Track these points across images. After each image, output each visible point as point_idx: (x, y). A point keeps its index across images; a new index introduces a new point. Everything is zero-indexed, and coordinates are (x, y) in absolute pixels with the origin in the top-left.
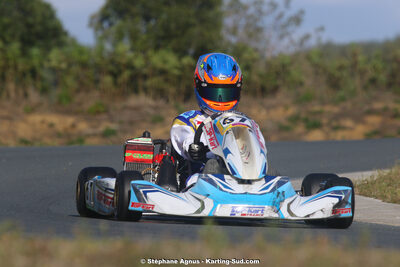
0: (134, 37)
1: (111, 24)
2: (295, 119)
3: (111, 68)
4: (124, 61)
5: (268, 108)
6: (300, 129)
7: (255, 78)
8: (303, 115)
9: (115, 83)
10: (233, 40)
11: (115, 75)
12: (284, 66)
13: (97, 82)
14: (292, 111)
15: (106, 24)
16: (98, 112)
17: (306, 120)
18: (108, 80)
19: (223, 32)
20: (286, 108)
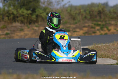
0: (14, 6)
1: (7, 2)
3: (7, 14)
4: (11, 12)
9: (9, 19)
10: (44, 6)
11: (8, 17)
13: (3, 19)
16: (4, 28)
18: (6, 18)
19: (41, 4)
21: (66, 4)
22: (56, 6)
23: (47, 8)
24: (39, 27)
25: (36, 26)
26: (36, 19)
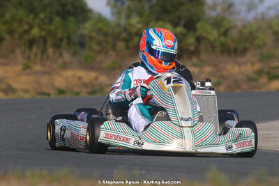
0: (141, 15)
1: (122, 4)
2: (260, 73)
3: (124, 35)
4: (134, 30)
5: (240, 65)
6: (264, 79)
7: (229, 42)
8: (266, 70)
9: (127, 48)
10: (213, 14)
11: (127, 41)
12: (251, 33)
13: (114, 47)
14: (257, 66)
15: (119, 4)
16: (114, 69)
17: (268, 73)
18: (121, 45)
19: (206, 9)
20: (253, 64)
21: (270, 8)
22: (243, 14)
23: (223, 19)
24: (201, 66)
25: (195, 65)
26: (196, 47)
